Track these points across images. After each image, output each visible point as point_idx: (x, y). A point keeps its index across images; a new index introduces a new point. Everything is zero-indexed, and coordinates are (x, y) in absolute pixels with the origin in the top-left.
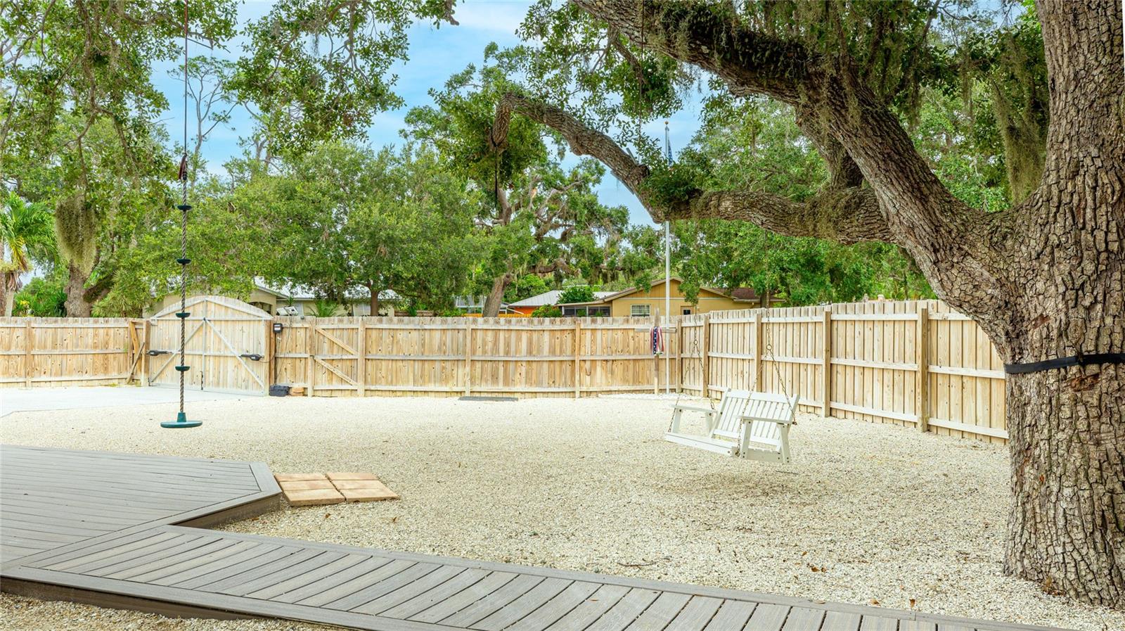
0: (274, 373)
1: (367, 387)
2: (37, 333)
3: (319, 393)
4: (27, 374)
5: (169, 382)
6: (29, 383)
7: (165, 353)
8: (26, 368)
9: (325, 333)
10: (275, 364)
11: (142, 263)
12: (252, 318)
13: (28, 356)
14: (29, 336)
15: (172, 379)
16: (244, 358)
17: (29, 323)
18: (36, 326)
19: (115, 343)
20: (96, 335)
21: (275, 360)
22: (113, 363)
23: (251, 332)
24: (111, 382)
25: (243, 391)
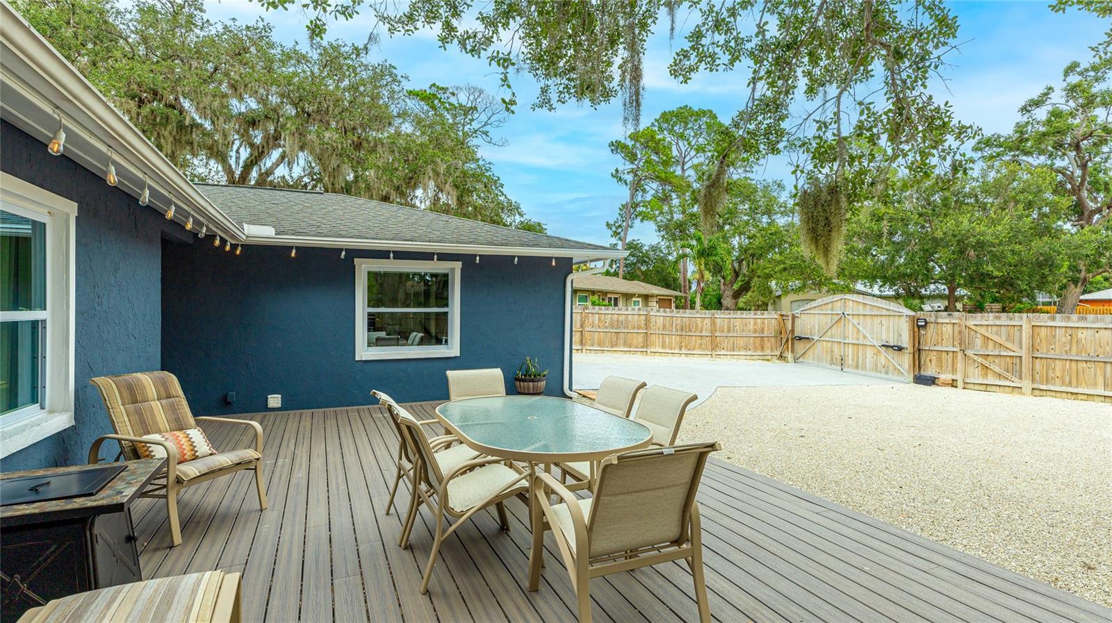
0: (917, 362)
1: (1036, 386)
2: (718, 321)
3: (969, 386)
4: (713, 349)
5: (811, 361)
6: (714, 355)
7: (808, 338)
8: (712, 346)
9: (978, 329)
10: (919, 355)
11: (772, 272)
12: (891, 313)
13: (713, 337)
14: (713, 323)
15: (813, 359)
16: (884, 348)
17: (714, 314)
18: (717, 316)
19: (769, 330)
20: (755, 323)
21: (918, 352)
22: (767, 344)
23: (891, 325)
24: (766, 358)
25: (884, 376)
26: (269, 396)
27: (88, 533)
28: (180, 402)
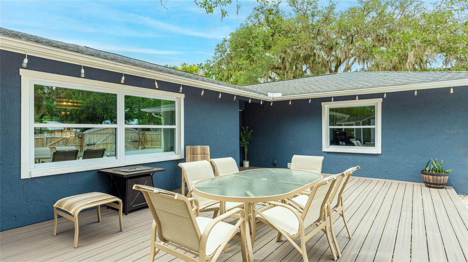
26: (288, 163)
27: (127, 182)
28: (207, 156)
